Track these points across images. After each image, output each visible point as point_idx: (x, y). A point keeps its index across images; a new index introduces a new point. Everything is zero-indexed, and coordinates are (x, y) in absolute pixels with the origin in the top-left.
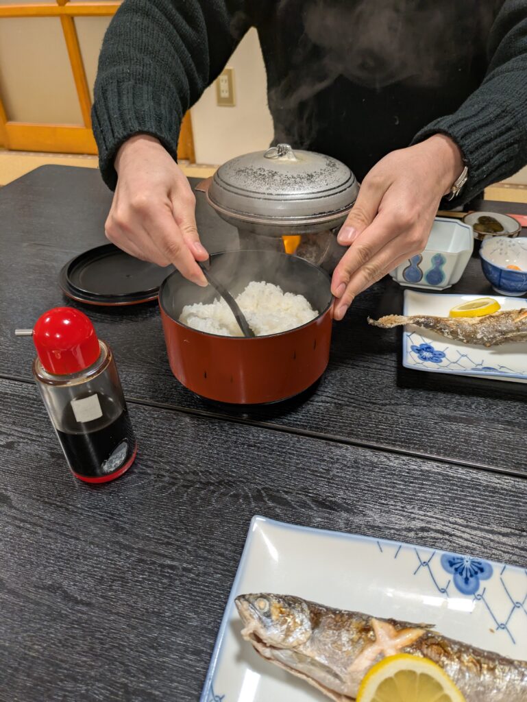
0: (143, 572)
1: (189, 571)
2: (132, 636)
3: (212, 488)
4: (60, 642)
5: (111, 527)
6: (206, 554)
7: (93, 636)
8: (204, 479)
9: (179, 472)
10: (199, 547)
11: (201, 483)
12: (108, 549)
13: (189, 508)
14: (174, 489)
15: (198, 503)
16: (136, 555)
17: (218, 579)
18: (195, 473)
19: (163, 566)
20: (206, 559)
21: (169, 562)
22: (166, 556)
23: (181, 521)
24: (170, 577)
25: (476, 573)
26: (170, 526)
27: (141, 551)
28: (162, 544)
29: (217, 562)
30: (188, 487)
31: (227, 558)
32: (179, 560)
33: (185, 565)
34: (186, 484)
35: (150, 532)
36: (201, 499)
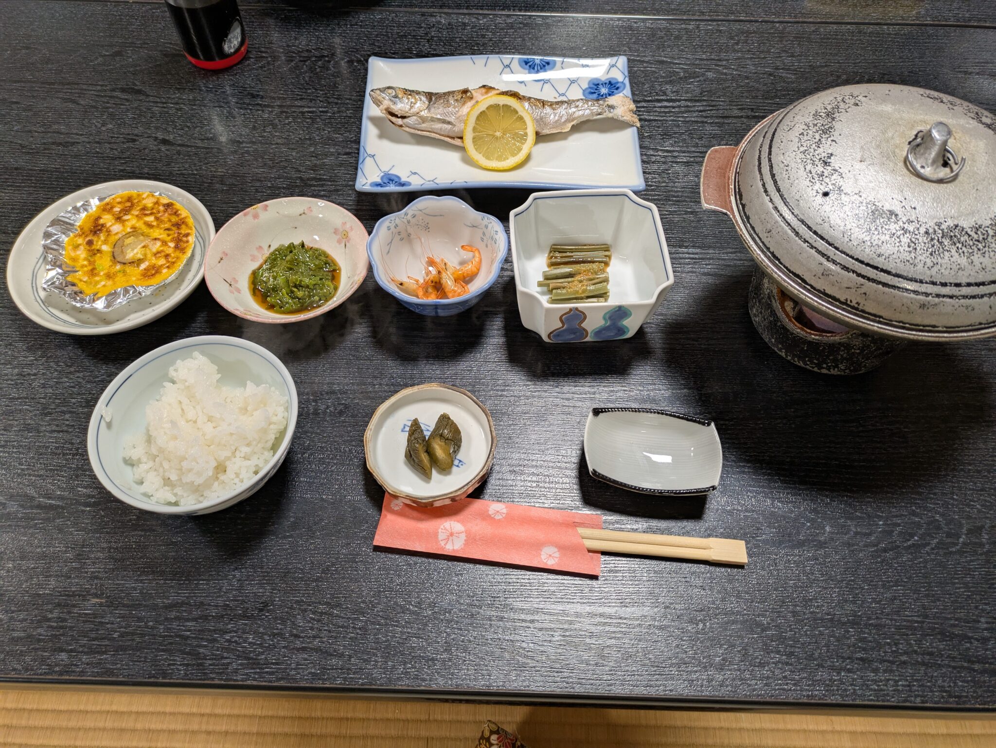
0: (287, 118)
1: (326, 112)
2: (294, 154)
3: (327, 59)
4: (238, 165)
5: (246, 96)
6: (336, 101)
7: (263, 158)
8: (317, 53)
9: (293, 52)
10: (328, 98)
11: (316, 57)
12: (251, 109)
13: (312, 75)
14: (292, 64)
15: (318, 70)
16: (277, 110)
17: (351, 113)
18: (307, 51)
19: (303, 113)
20: (337, 104)
21: (306, 109)
22: (304, 107)
23: (307, 84)
24: (310, 118)
25: (544, 66)
26: (300, 88)
27: (280, 106)
28: (297, 100)
29: (347, 104)
30: (305, 61)
31: (354, 101)
32: (315, 107)
33: (321, 109)
34: (302, 59)
35: (282, 94)
36: (319, 67)
